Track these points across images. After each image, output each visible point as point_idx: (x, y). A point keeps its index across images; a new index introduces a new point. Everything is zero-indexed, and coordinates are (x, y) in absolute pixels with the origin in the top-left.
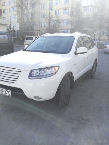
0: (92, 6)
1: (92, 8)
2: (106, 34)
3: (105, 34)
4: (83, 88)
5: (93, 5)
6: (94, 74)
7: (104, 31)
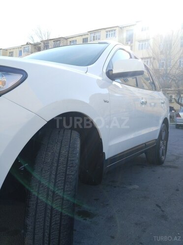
0: (150, 58)
1: (151, 61)
2: (176, 100)
3: (173, 101)
4: (136, 187)
5: (152, 55)
6: (163, 155)
7: (171, 97)
